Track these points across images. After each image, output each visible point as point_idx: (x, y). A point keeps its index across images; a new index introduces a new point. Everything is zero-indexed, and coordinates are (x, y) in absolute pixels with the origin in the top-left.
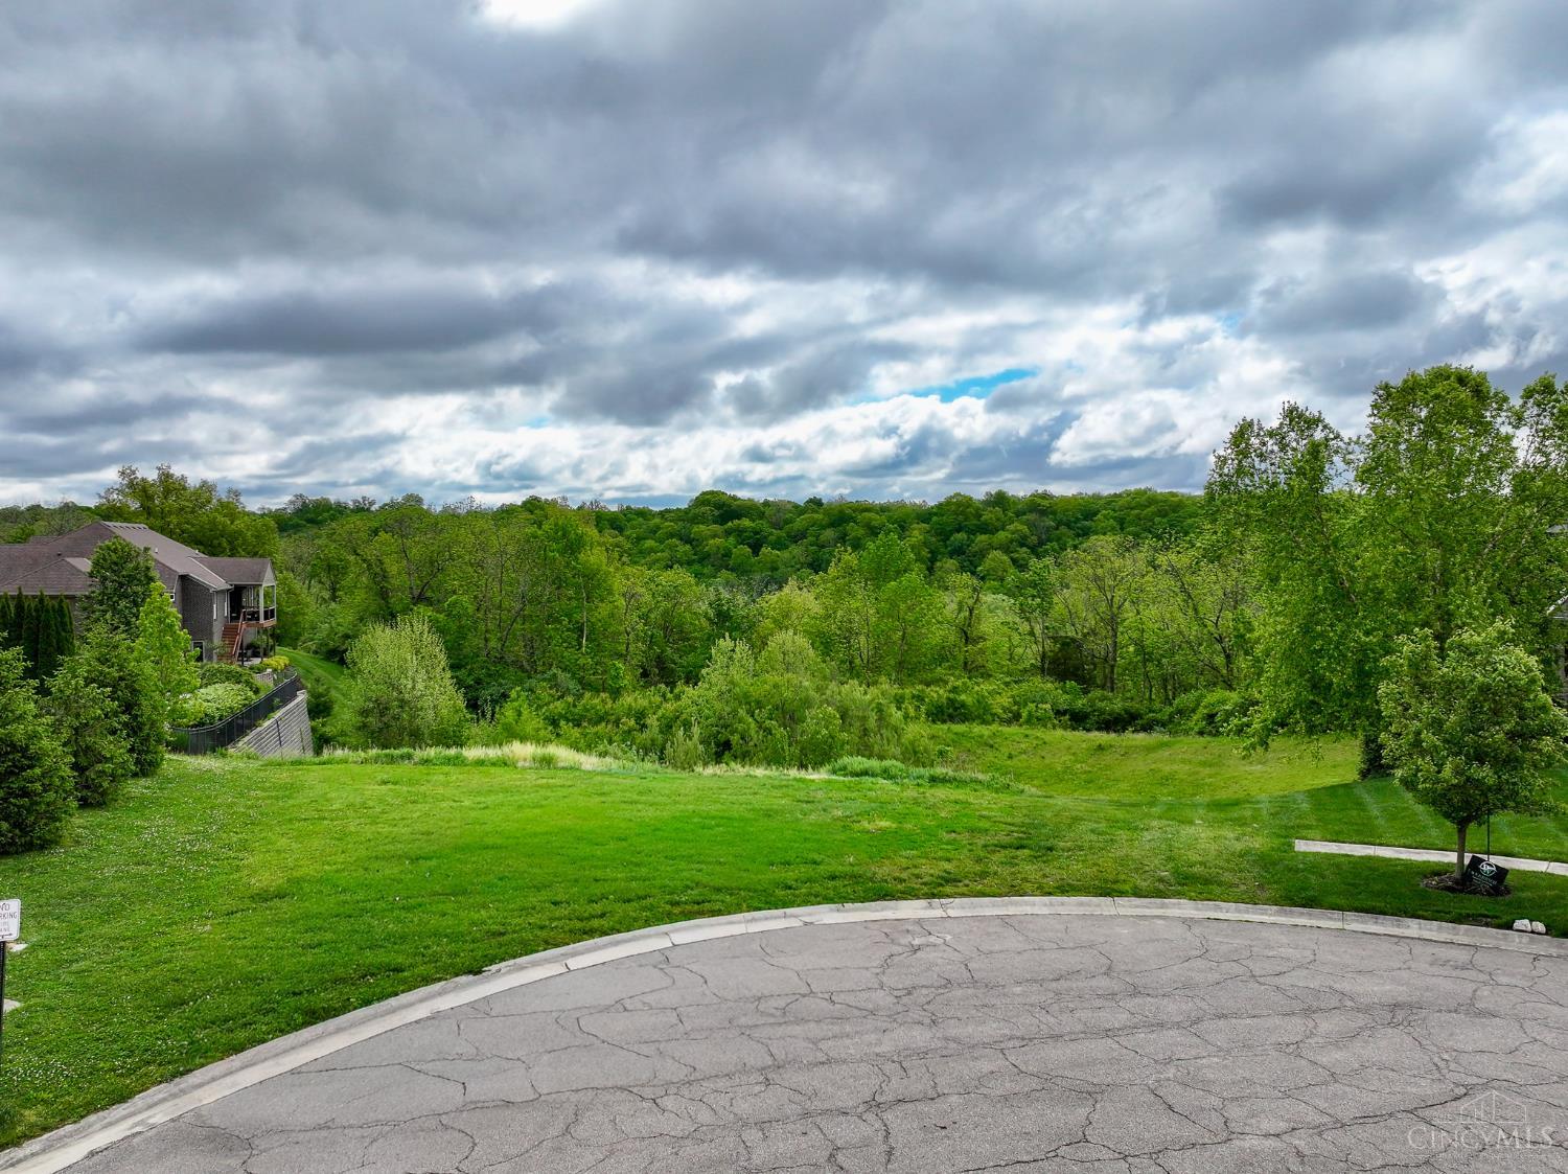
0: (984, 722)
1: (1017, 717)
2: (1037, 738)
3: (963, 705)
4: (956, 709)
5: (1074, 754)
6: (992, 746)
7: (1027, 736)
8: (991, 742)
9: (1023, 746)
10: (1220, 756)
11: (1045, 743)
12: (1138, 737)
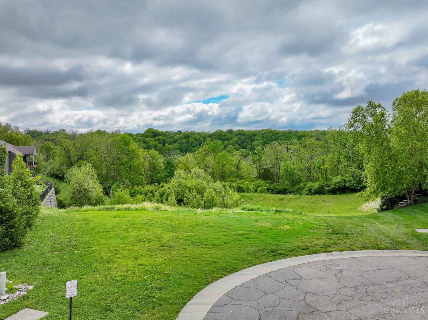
0: (248, 192)
1: (256, 191)
2: (264, 196)
3: (242, 188)
4: (240, 189)
5: (275, 201)
6: (252, 199)
7: (261, 196)
8: (252, 198)
9: (261, 199)
10: (316, 201)
11: (266, 198)
12: (291, 196)
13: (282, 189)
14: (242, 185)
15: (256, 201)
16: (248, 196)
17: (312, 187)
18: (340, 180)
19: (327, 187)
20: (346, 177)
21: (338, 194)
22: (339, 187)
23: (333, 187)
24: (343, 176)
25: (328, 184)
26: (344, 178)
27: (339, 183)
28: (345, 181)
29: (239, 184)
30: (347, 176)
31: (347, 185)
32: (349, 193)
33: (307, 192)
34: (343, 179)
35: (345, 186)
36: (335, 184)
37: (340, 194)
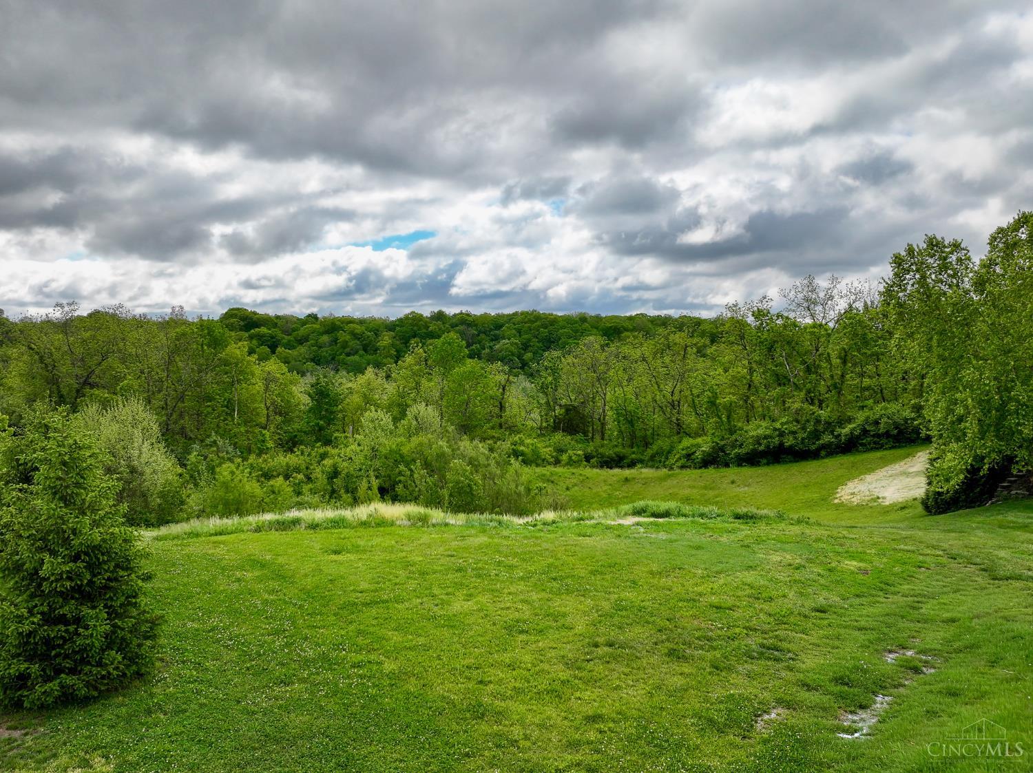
1: (557, 462)
5: (610, 485)
6: (552, 482)
8: (552, 479)
10: (714, 482)
12: (647, 472)
13: (614, 455)
14: (522, 448)
15: (565, 487)
16: (544, 475)
17: (694, 450)
18: (768, 432)
19: (733, 447)
20: (782, 424)
21: (765, 464)
22: (768, 447)
23: (752, 450)
24: (773, 421)
25: (736, 440)
26: (778, 425)
27: (766, 437)
28: (782, 434)
29: (515, 445)
30: (784, 420)
31: (789, 441)
32: (791, 462)
33: (683, 461)
34: (775, 429)
35: (781, 444)
36: (758, 440)
37: (768, 464)
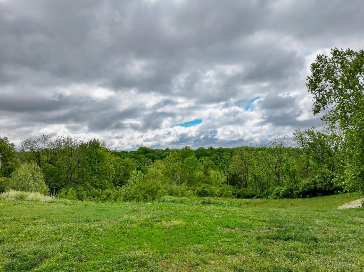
0: (213, 197)
3: (206, 192)
13: (250, 194)
14: (206, 189)
17: (279, 191)
18: (309, 182)
23: (303, 190)
25: (297, 187)
26: (314, 179)
28: (316, 183)
30: (317, 177)
33: (275, 196)
34: (313, 181)
36: (305, 186)
37: (310, 197)
